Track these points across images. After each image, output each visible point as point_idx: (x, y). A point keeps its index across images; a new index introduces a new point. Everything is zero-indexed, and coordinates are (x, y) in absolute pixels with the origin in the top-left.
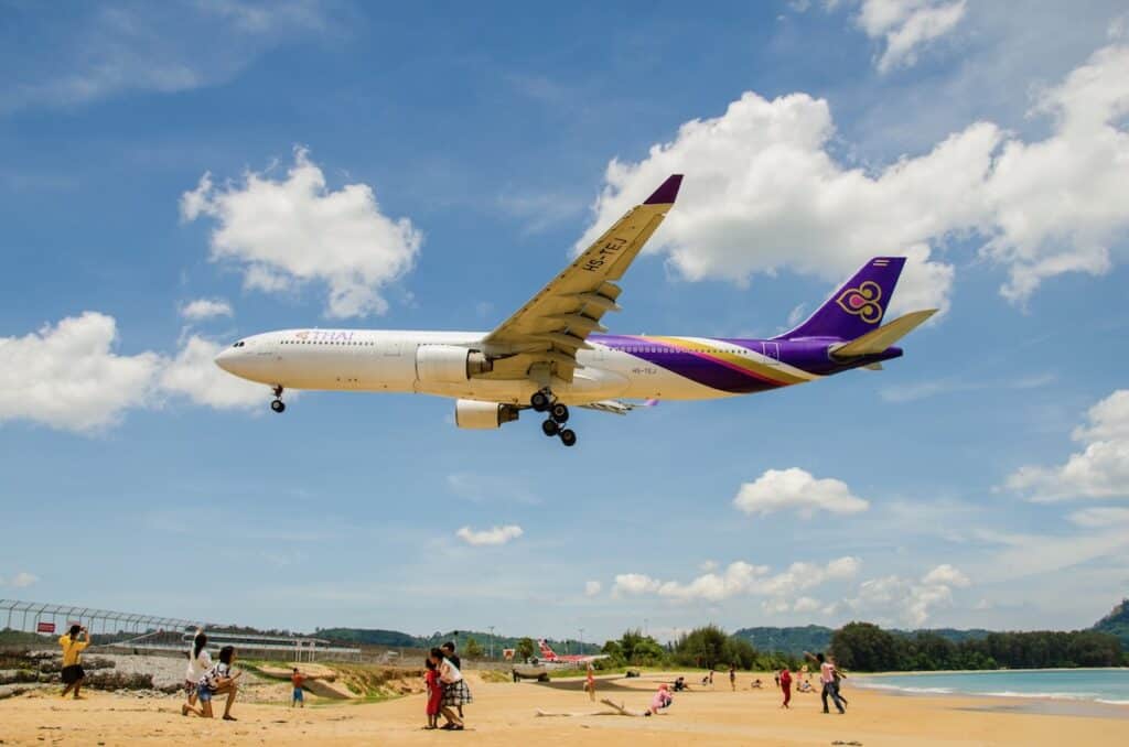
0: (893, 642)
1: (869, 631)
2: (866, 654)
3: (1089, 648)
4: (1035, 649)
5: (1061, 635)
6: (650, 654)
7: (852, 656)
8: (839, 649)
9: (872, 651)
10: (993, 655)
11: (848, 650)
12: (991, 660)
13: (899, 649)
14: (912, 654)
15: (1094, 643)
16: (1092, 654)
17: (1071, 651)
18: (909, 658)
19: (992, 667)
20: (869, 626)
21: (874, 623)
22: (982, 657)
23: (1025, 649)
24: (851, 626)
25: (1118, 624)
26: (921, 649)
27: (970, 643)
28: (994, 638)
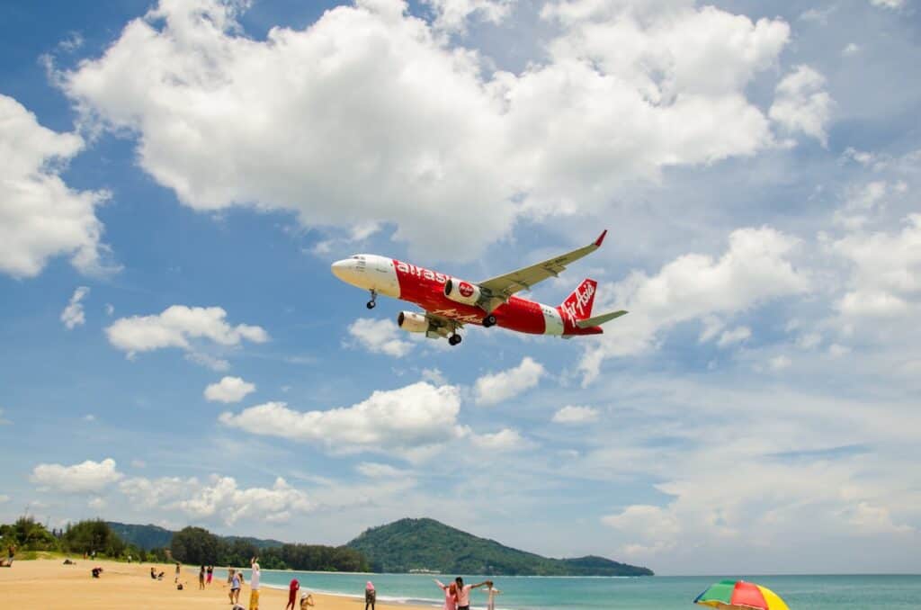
0: (216, 544)
1: (202, 533)
2: (197, 552)
3: (346, 559)
4: (313, 558)
5: (331, 549)
6: (44, 540)
7: (185, 553)
8: (176, 546)
9: (201, 550)
10: (284, 560)
11: (183, 547)
12: (282, 563)
13: (220, 550)
14: (228, 554)
15: (349, 555)
16: (347, 563)
17: (335, 561)
18: (226, 557)
19: (282, 568)
20: (202, 530)
21: (206, 529)
22: (277, 560)
23: (307, 556)
24: (188, 530)
25: (362, 544)
26: (236, 551)
27: (271, 549)
28: (288, 548)
